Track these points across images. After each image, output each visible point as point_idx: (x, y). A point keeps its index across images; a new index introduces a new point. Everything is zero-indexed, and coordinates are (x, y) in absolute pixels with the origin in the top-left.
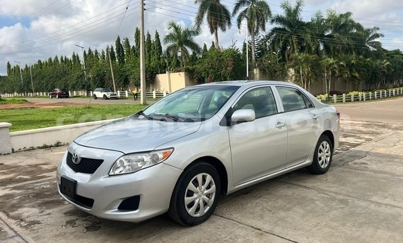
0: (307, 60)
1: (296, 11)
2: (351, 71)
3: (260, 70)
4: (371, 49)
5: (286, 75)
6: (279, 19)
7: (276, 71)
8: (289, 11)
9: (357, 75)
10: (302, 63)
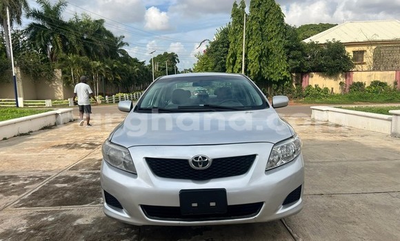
0: (78, 62)
1: (57, 9)
2: (114, 74)
3: (21, 69)
4: (120, 55)
5: (53, 75)
6: (36, 15)
7: (40, 71)
8: (47, 7)
9: (119, 78)
10: (73, 65)
